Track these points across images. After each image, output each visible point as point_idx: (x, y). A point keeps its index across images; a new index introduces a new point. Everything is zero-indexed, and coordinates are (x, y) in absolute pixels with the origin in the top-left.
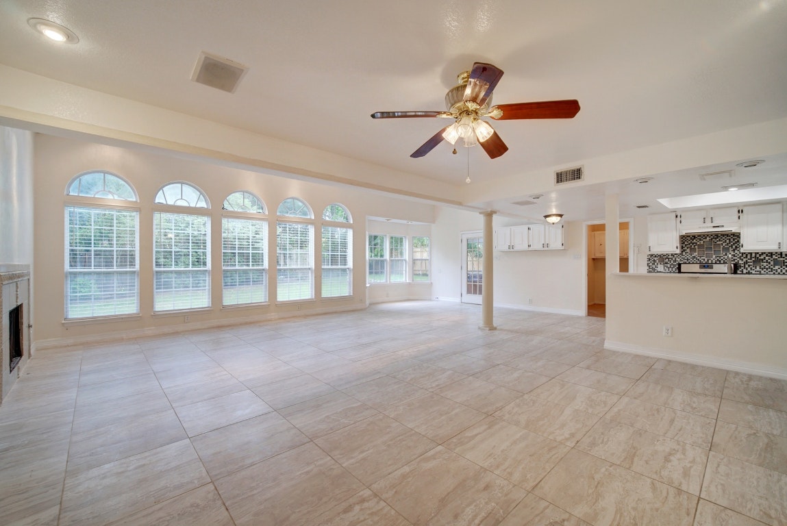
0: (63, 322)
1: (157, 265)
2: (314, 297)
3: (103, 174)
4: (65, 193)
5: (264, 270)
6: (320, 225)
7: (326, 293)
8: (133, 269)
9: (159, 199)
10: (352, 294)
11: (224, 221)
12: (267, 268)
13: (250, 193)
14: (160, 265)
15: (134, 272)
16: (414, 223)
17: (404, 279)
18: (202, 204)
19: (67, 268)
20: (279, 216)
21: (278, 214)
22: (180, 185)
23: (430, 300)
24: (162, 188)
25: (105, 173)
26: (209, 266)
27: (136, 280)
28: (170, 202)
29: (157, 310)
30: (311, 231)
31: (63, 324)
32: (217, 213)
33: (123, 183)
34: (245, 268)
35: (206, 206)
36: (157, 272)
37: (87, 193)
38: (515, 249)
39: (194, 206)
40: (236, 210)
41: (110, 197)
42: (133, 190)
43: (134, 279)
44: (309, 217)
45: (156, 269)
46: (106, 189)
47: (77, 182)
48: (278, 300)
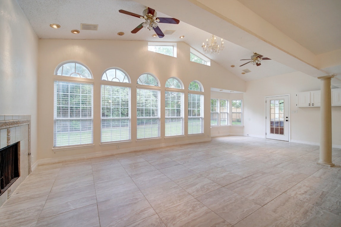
0: (53, 149)
1: (102, 116)
2: (184, 134)
3: (75, 63)
4: (54, 74)
5: (158, 118)
6: (187, 93)
7: (190, 132)
8: (90, 118)
9: (104, 78)
10: (203, 133)
11: (138, 90)
12: (160, 117)
13: (150, 75)
14: (104, 116)
15: (91, 120)
16: (235, 92)
17: (226, 124)
18: (126, 81)
19: (55, 117)
20: (166, 88)
21: (166, 87)
22: (115, 70)
23: (243, 136)
24: (105, 72)
25: (76, 62)
26: (130, 116)
27: (92, 124)
28: (110, 80)
29: (102, 141)
30: (182, 96)
31: (53, 150)
32: (134, 86)
33: (85, 68)
34: (148, 117)
35: (128, 82)
36: (103, 120)
37: (66, 74)
38: (315, 106)
39: (122, 82)
40: (144, 84)
41: (78, 76)
42: (90, 73)
43: (91, 124)
44: (181, 88)
45: (102, 118)
46: (77, 72)
47: (61, 68)
48: (166, 136)
